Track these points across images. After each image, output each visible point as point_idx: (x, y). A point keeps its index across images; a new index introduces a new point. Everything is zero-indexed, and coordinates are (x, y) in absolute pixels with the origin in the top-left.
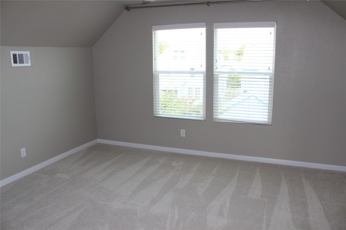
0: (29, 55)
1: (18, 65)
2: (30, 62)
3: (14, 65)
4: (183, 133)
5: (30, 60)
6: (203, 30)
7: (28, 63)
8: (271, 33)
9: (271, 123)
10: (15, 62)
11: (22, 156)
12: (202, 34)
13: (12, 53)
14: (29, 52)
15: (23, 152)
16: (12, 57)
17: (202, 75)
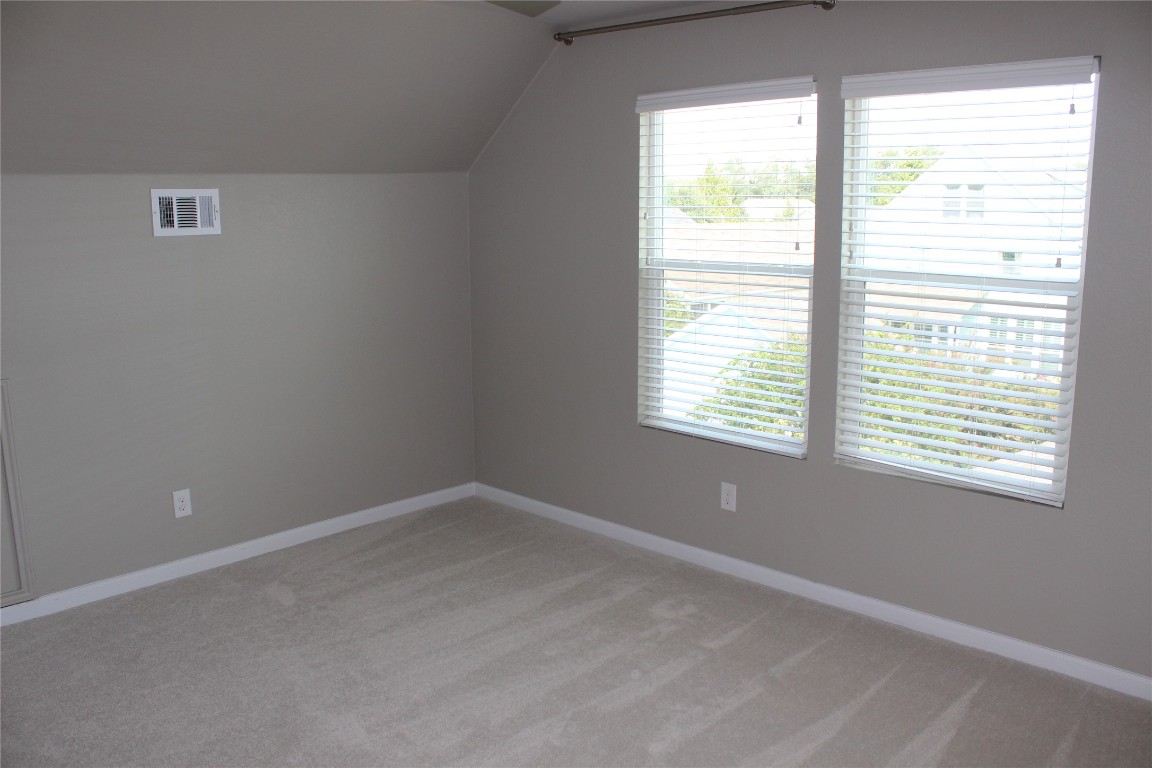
0: (216, 201)
1: (176, 231)
2: (217, 223)
3: (159, 231)
4: (729, 496)
5: (218, 215)
6: (808, 106)
7: (211, 224)
8: (1072, 106)
9: (1063, 496)
10: (168, 221)
11: (179, 514)
12: (803, 120)
13: (157, 194)
14: (217, 190)
15: (183, 503)
16: (156, 207)
17: (806, 283)
